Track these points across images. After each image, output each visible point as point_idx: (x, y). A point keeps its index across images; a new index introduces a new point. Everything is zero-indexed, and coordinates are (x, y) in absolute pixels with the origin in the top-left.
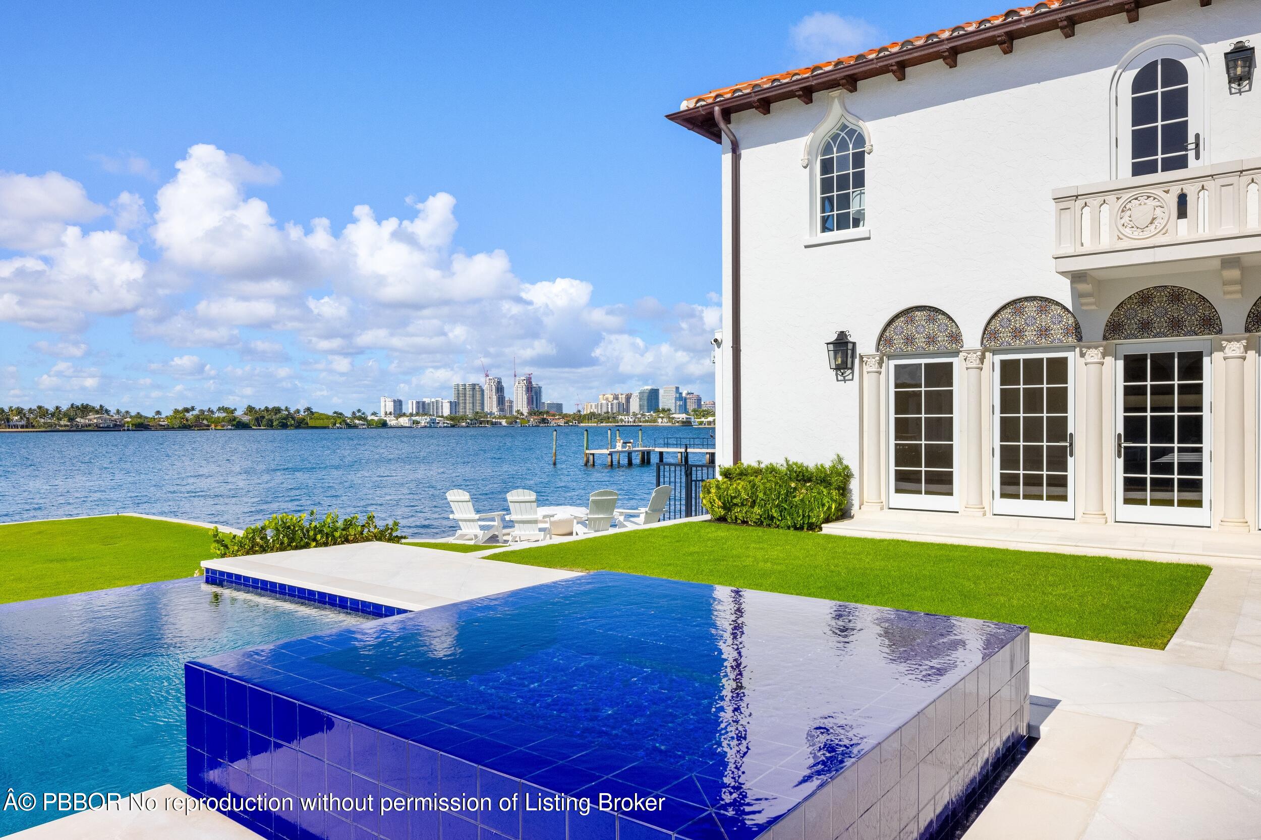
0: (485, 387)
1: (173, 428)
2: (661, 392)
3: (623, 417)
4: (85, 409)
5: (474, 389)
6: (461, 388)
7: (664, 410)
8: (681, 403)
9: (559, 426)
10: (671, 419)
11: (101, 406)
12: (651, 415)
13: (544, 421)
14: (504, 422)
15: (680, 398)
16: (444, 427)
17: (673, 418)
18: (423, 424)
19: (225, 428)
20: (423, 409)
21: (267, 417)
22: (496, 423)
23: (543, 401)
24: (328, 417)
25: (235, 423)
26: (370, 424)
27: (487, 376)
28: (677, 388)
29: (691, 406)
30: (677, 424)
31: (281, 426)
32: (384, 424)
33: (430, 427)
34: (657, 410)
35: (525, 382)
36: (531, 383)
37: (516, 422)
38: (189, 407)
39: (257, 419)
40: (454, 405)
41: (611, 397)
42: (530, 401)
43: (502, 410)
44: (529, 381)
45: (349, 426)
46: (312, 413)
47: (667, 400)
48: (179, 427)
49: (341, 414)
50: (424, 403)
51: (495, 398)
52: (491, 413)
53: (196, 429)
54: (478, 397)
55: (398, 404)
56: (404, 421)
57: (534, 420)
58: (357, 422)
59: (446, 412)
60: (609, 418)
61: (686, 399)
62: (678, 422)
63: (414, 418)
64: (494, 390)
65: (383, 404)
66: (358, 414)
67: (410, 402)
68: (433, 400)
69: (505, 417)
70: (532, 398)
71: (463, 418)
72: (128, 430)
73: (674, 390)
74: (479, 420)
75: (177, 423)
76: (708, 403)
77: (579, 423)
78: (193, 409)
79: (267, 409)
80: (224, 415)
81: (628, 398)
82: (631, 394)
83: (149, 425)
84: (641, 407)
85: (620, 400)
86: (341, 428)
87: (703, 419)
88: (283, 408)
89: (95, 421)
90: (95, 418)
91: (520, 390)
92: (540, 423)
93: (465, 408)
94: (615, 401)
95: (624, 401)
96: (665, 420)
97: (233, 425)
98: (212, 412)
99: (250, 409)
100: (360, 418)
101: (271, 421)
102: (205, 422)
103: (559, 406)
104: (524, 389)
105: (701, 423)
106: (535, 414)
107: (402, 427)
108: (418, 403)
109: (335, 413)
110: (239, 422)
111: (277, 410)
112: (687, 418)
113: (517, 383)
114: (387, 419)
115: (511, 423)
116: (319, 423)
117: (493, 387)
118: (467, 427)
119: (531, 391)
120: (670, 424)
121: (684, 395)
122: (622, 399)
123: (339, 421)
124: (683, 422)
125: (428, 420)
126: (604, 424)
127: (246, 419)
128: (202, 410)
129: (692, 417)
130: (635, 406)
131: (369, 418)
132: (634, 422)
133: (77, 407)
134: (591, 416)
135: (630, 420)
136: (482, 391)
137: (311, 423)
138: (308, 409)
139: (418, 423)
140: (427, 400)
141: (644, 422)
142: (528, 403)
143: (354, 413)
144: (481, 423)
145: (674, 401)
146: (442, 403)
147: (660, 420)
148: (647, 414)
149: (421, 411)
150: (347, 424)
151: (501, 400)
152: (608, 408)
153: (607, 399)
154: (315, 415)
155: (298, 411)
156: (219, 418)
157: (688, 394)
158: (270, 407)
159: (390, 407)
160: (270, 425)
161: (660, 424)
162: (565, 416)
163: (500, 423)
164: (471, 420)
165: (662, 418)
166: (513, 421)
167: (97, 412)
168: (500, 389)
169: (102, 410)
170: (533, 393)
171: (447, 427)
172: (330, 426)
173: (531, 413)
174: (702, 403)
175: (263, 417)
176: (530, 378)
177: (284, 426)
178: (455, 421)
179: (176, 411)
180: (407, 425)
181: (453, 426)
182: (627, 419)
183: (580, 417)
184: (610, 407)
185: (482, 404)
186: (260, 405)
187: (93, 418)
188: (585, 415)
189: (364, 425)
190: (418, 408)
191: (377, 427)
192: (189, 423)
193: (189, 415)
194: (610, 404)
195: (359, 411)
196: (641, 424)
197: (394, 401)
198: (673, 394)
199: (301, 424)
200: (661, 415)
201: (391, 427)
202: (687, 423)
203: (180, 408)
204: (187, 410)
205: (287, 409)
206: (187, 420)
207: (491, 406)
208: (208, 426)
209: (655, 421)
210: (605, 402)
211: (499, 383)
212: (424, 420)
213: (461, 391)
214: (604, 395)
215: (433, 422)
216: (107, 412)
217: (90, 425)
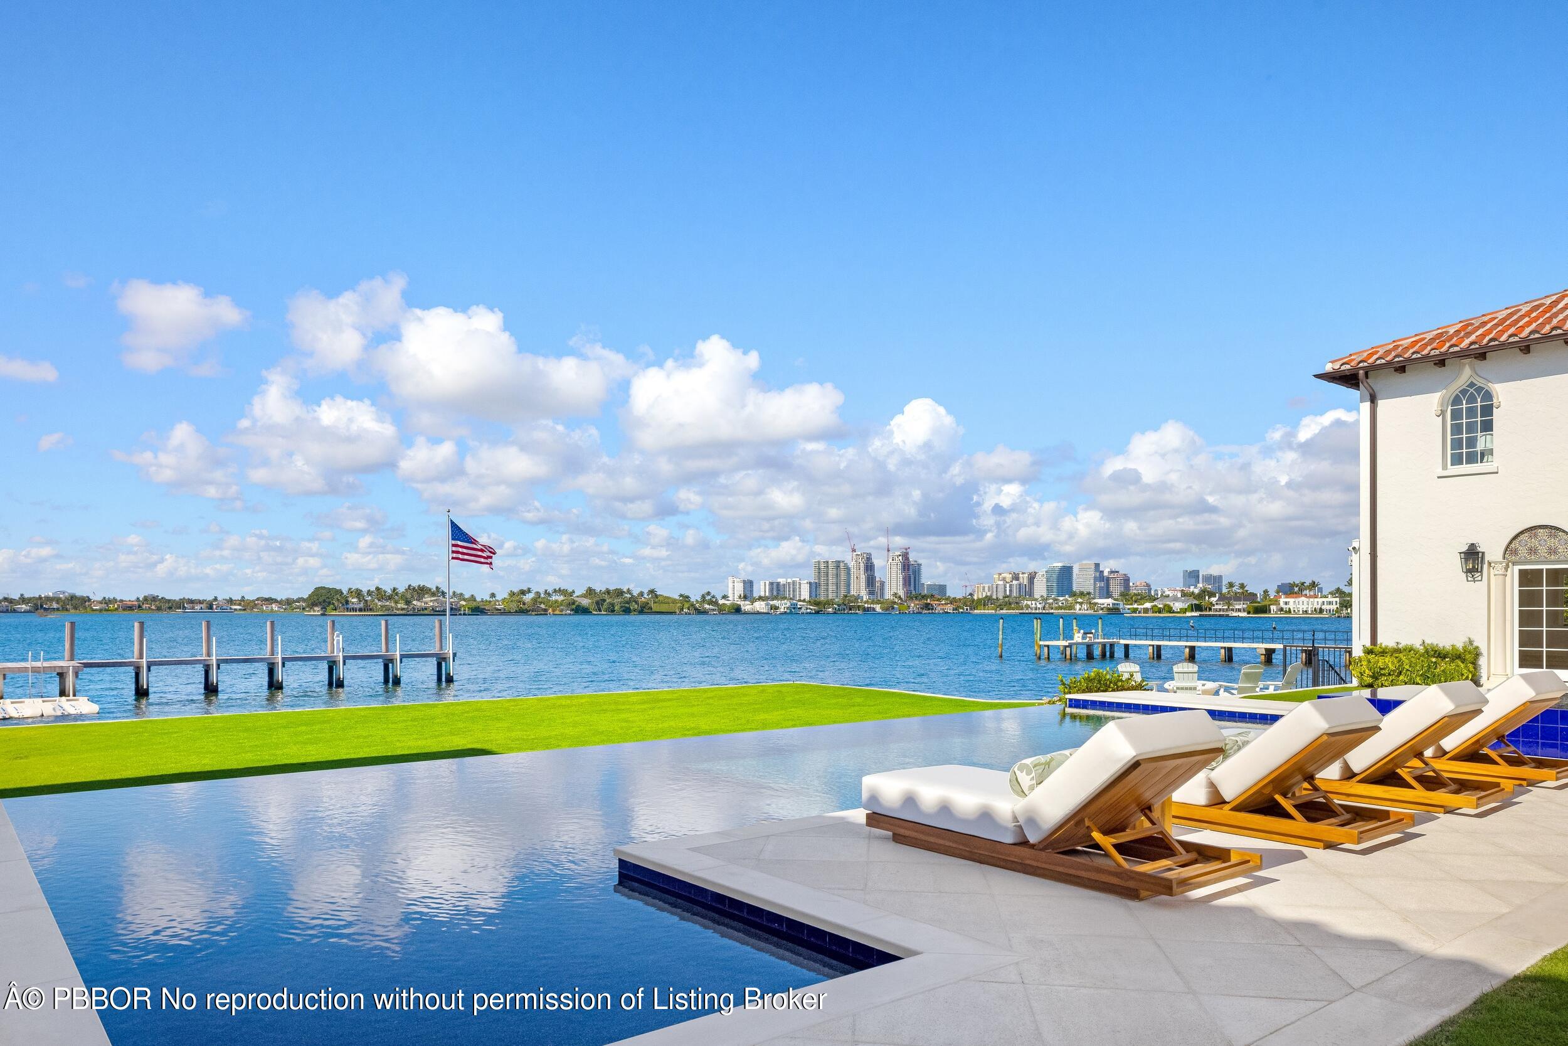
0: (852, 564)
1: (510, 612)
2: (1075, 571)
3: (1029, 603)
4: (422, 591)
5: (838, 567)
6: (822, 566)
7: (1082, 594)
8: (1102, 584)
9: (947, 613)
10: (1092, 605)
11: (437, 588)
12: (1066, 600)
13: (927, 606)
14: (878, 608)
15: (1100, 577)
16: (807, 613)
17: (1096, 604)
18: (782, 610)
19: (564, 613)
20: (777, 591)
21: (608, 601)
22: (868, 609)
23: (923, 581)
24: (674, 601)
25: (574, 607)
26: (721, 609)
27: (854, 551)
28: (1097, 565)
29: (1117, 590)
30: (1101, 612)
31: (624, 611)
32: (737, 610)
33: (791, 613)
34: (1073, 594)
35: (900, 558)
36: (907, 559)
37: (893, 608)
38: (525, 588)
39: (597, 603)
40: (814, 587)
41: (1009, 577)
42: (907, 582)
43: (871, 593)
44: (905, 556)
45: (699, 612)
46: (657, 596)
47: (1082, 581)
48: (516, 612)
49: (688, 597)
50: (778, 584)
51: (863, 577)
52: (858, 597)
53: (533, 613)
54: (843, 576)
55: (749, 585)
56: (760, 606)
57: (915, 605)
58: (707, 606)
59: (805, 595)
60: (1010, 604)
61: (1108, 579)
62: (1102, 609)
63: (771, 603)
64: (862, 569)
65: (731, 585)
66: (708, 598)
67: (762, 583)
68: (789, 580)
69: (878, 602)
70: (910, 578)
71: (829, 603)
72: (464, 614)
73: (1093, 567)
74: (848, 606)
75: (514, 607)
76: (1138, 584)
77: (971, 609)
78: (529, 591)
79: (608, 592)
80: (562, 598)
81: (1032, 578)
82: (1036, 573)
83: (484, 609)
84: (1049, 589)
85: (1021, 580)
86: (690, 614)
87: (1135, 606)
88: (625, 590)
89: (431, 604)
90: (431, 601)
91: (894, 568)
92: (922, 609)
93: (827, 590)
94: (1015, 582)
95: (1026, 582)
96: (1085, 606)
97: (573, 610)
98: (549, 594)
99: (590, 592)
100: (710, 603)
101: (613, 605)
102: (543, 606)
103: (942, 588)
104: (900, 567)
105: (1135, 611)
106: (916, 598)
107: (758, 613)
108: (771, 584)
109: (681, 595)
110: (578, 606)
111: (619, 593)
112: (1113, 604)
113: (890, 560)
114: (742, 603)
115: (887, 609)
116: (664, 608)
117: (862, 564)
118: (835, 613)
119: (908, 570)
120: (1091, 612)
121: (1106, 574)
122: (1024, 579)
123: (686, 605)
124: (1109, 609)
125: (788, 604)
126: (1004, 611)
127: (585, 602)
128: (538, 592)
129: (1121, 603)
130: (1040, 589)
131: (721, 602)
132: (1044, 608)
133: (414, 588)
134: (987, 601)
135: (1039, 606)
136: (848, 569)
137: (655, 607)
138: (652, 592)
139: (776, 608)
140: (782, 581)
141: (1056, 608)
142: (904, 584)
143: (703, 596)
144: (850, 609)
145: (1092, 581)
146: (800, 584)
147: (1078, 607)
148: (1061, 598)
149: (775, 593)
150: (696, 609)
151: (871, 581)
152: (1005, 590)
153: (1004, 579)
154: (660, 598)
155: (642, 594)
156: (556, 601)
157: (1112, 572)
158: (612, 588)
159: (739, 589)
160: (611, 610)
161: (1077, 611)
162: (953, 601)
163: (874, 609)
164: (839, 605)
165: (1081, 604)
166: (889, 607)
167: (433, 594)
168: (869, 567)
169: (438, 592)
170: (910, 572)
171: (810, 613)
172: (678, 612)
173: (910, 597)
174: (1131, 584)
175: (604, 600)
176: (907, 553)
177: (627, 611)
178: (819, 607)
179: (512, 594)
180: (765, 611)
181: (817, 612)
182: (1034, 606)
183: (972, 603)
184: (1008, 589)
185: (848, 585)
186: (599, 587)
187: (429, 601)
188: (979, 600)
189: (714, 610)
190: (771, 590)
191: (730, 613)
192: (526, 606)
193: (528, 598)
194: (1008, 585)
195: (709, 593)
196: (1052, 611)
197: (744, 582)
198: (1092, 573)
199: (644, 609)
200: (1080, 600)
201: (746, 613)
202: (1114, 611)
203: (516, 590)
204: (523, 592)
205: (629, 591)
206: (524, 604)
207: (859, 589)
208: (546, 610)
209: (1071, 607)
210: (1001, 583)
211: (869, 559)
212: (783, 605)
213: (822, 569)
214: (1000, 574)
215: (794, 606)
216: (443, 594)
217: (426, 609)
